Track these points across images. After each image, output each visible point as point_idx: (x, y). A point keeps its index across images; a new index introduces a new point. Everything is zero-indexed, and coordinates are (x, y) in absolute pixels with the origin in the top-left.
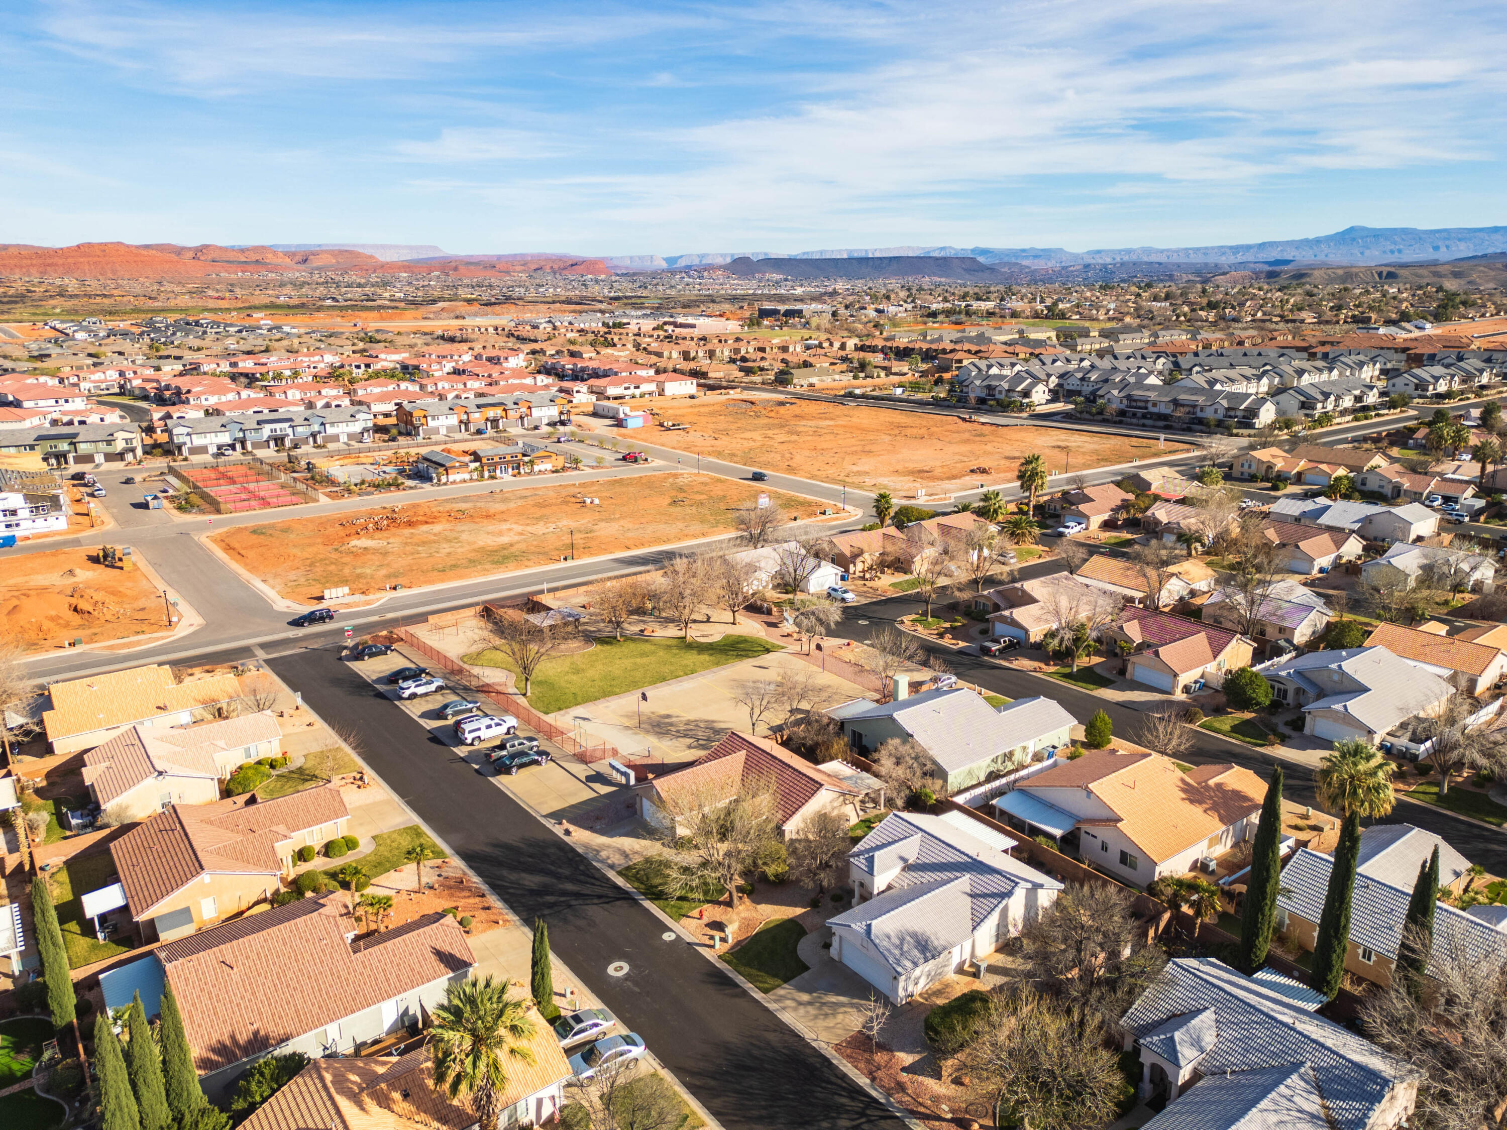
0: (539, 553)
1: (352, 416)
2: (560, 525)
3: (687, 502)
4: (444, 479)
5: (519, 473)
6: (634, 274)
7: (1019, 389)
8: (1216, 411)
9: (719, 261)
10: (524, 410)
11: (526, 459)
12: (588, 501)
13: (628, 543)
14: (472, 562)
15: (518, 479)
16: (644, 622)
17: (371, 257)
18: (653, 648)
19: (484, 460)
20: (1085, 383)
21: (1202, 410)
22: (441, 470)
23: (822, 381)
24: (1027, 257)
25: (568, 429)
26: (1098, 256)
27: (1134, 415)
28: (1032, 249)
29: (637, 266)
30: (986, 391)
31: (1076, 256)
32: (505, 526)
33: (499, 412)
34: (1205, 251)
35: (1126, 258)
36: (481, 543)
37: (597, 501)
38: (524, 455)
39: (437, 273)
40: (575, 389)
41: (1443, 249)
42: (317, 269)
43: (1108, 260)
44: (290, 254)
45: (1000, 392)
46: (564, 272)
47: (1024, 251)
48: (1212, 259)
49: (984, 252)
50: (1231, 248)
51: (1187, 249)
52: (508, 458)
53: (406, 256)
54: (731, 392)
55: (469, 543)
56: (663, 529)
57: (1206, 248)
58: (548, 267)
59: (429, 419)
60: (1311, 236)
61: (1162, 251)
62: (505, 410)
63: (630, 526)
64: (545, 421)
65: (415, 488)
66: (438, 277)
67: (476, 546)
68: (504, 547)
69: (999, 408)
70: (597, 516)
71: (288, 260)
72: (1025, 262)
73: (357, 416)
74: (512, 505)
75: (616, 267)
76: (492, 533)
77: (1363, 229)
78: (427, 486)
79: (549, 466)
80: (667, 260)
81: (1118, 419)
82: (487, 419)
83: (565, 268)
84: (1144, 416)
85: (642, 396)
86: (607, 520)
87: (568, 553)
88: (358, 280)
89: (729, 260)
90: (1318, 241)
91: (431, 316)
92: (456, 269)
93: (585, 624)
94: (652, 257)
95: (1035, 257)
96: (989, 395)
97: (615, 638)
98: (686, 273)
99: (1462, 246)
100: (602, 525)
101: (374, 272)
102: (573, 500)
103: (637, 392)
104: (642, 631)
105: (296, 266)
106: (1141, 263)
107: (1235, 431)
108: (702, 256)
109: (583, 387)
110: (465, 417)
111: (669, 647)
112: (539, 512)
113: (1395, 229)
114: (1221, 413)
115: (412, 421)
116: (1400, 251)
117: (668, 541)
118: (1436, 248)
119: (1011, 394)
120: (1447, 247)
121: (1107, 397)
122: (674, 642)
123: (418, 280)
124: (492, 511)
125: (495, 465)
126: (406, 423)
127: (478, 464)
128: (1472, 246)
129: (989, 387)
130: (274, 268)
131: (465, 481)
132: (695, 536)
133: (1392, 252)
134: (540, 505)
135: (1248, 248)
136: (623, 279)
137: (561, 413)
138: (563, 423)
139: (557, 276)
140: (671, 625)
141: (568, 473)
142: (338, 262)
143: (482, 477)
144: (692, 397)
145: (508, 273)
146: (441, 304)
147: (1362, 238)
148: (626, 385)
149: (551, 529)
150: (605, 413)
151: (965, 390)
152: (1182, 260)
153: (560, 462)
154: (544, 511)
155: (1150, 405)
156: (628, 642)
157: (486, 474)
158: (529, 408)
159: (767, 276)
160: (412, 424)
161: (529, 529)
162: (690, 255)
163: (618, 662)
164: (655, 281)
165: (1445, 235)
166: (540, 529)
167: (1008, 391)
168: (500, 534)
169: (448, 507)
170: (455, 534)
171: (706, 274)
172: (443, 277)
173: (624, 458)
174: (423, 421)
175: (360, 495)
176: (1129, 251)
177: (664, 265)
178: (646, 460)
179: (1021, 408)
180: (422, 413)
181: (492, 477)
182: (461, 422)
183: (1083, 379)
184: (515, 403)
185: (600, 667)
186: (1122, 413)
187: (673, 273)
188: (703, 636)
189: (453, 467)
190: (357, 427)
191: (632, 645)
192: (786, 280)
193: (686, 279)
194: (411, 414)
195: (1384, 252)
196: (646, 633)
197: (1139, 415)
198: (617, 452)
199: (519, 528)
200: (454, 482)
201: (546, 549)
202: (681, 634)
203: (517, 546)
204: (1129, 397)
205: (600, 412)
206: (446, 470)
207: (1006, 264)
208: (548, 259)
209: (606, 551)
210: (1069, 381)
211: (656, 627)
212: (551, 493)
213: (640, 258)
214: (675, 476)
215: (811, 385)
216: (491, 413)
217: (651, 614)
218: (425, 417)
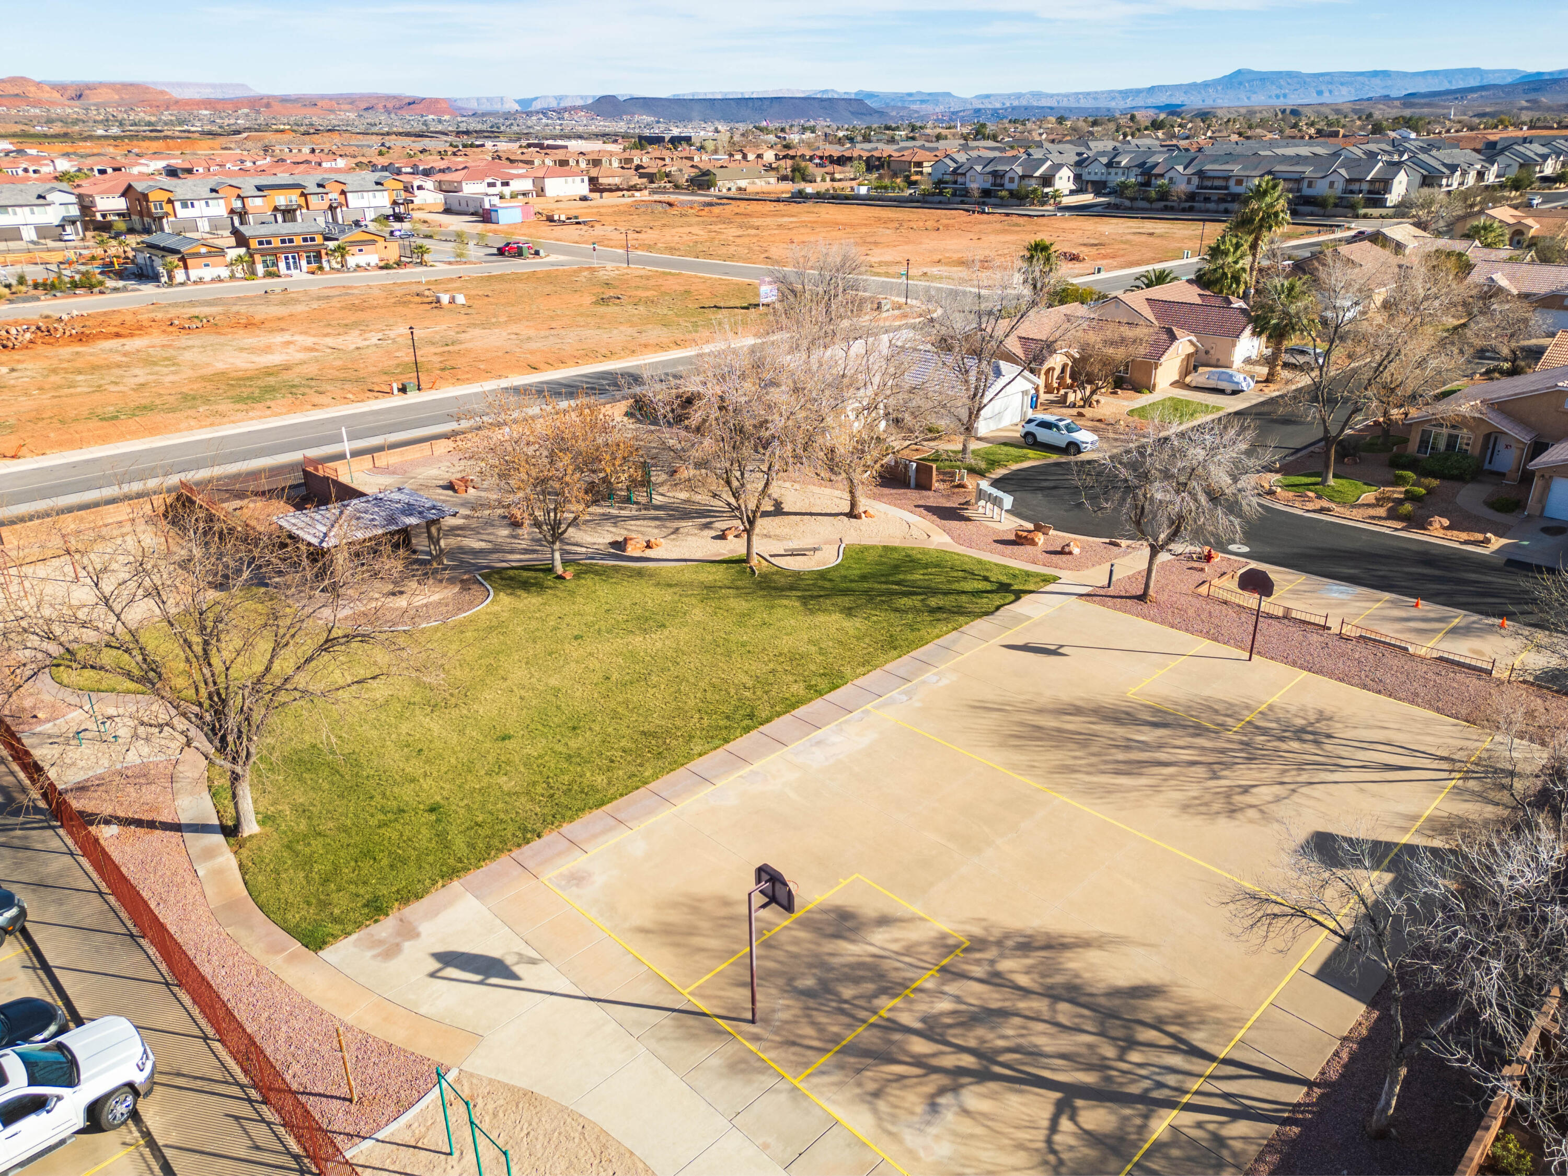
0: (344, 380)
1: (40, 197)
2: (392, 334)
3: (624, 300)
4: (180, 275)
5: (321, 268)
6: (483, 115)
7: (1037, 174)
8: (1332, 184)
9: (580, 103)
10: (334, 195)
11: (331, 245)
12: (445, 299)
13: (532, 359)
14: (189, 400)
15: (319, 277)
16: (615, 520)
17: (162, 92)
18: (668, 596)
19: (254, 244)
20: (1113, 171)
21: (1310, 185)
22: (173, 259)
23: (753, 183)
24: (914, 102)
25: (407, 226)
26: (986, 101)
27: (1207, 199)
28: (919, 93)
29: (486, 107)
30: (990, 179)
31: (964, 101)
32: (279, 338)
33: (293, 197)
34: (1095, 95)
35: (1016, 103)
36: (220, 366)
37: (461, 299)
38: (327, 239)
39: (246, 110)
40: (416, 184)
41: (1327, 94)
42: (94, 105)
43: (998, 105)
44: (60, 88)
45: (1012, 180)
46: (403, 112)
47: (910, 95)
48: (1103, 104)
49: (871, 95)
50: (1120, 92)
51: (1077, 94)
52: (298, 241)
53: (208, 93)
54: (637, 194)
55: (194, 367)
56: (593, 336)
57: (1096, 93)
58: (381, 105)
59: (178, 205)
60: (1199, 81)
61: (1052, 96)
62: (303, 195)
63: (532, 333)
64: (371, 215)
65: (125, 289)
66: (247, 115)
67: (208, 371)
68: (269, 372)
69: (1015, 201)
70: (464, 320)
71: (56, 95)
72: (914, 107)
73: (50, 197)
74: (300, 308)
75: (460, 109)
76: (252, 350)
77: (1250, 72)
78: (148, 289)
79: (374, 259)
80: (519, 102)
81: (1187, 205)
82: (276, 209)
83: (401, 108)
84: (1222, 200)
85: (514, 196)
86: (484, 326)
87: (410, 378)
88: (147, 118)
89: (590, 101)
90: (1206, 85)
91: (232, 146)
92: (268, 105)
93: (453, 530)
94: (502, 99)
95: (922, 101)
96: (994, 185)
97: (550, 570)
98: (544, 114)
99: (1344, 90)
100: (477, 332)
101: (167, 108)
102: (418, 299)
103: (507, 191)
104: (619, 545)
105: (67, 102)
106: (1033, 107)
107: (1362, 211)
108: (560, 98)
109: (429, 184)
110: (238, 204)
111: (710, 590)
112: (351, 318)
113: (1281, 72)
114: (1339, 186)
115: (148, 208)
116: (1285, 96)
117: (610, 355)
118: (1320, 93)
119: (1026, 181)
120: (1330, 92)
121: (1168, 175)
122: (719, 575)
123: (221, 118)
124: (258, 317)
125: (275, 253)
126: (141, 214)
127: (242, 251)
128: (1353, 91)
129: (995, 174)
130: (37, 103)
131: (219, 280)
132: (661, 347)
133: (1278, 97)
134: (354, 308)
135: (1138, 92)
136: (471, 120)
137: (395, 203)
138: (399, 218)
139: (393, 116)
140: (687, 525)
141: (407, 270)
142: (122, 99)
143: (253, 273)
144: (584, 199)
145: (332, 111)
146: (245, 135)
147: (1249, 81)
148: (490, 180)
149: (374, 341)
150: (463, 207)
151: (960, 179)
152: (1074, 105)
153: (393, 252)
154: (360, 315)
155: (1232, 183)
156: (588, 581)
157: (260, 269)
158: (343, 193)
159: (636, 118)
160: (150, 214)
161: (330, 341)
162: (545, 97)
163: (573, 650)
164: (508, 123)
165: (1328, 78)
166: (351, 340)
167: (1022, 177)
168: (268, 349)
169: (173, 313)
170: (171, 352)
171: (566, 115)
172: (253, 115)
173: (501, 252)
174: (167, 208)
175: (11, 301)
176: (1019, 96)
177: (517, 107)
178: (537, 253)
179: (1044, 199)
180: (165, 196)
181: (269, 274)
182: (232, 211)
183: (1109, 165)
184: (319, 185)
185: (519, 674)
186: (1191, 197)
187: (529, 114)
188: (793, 554)
189: (197, 255)
190: (51, 216)
191: (604, 591)
192: (658, 122)
193: (544, 121)
194: (145, 197)
195: (1270, 97)
196: (631, 551)
197: (1214, 198)
198: (487, 246)
199: (309, 341)
200: (201, 281)
201: (362, 373)
202: (734, 547)
203: (297, 370)
204: (1201, 174)
205: (455, 207)
206: (183, 259)
207: (894, 108)
208: (379, 97)
209: (488, 373)
210: (1090, 169)
211: (650, 530)
212: (376, 292)
213: (488, 99)
214: (592, 270)
215: (740, 189)
216: (281, 199)
217: (628, 500)
218: (170, 201)
